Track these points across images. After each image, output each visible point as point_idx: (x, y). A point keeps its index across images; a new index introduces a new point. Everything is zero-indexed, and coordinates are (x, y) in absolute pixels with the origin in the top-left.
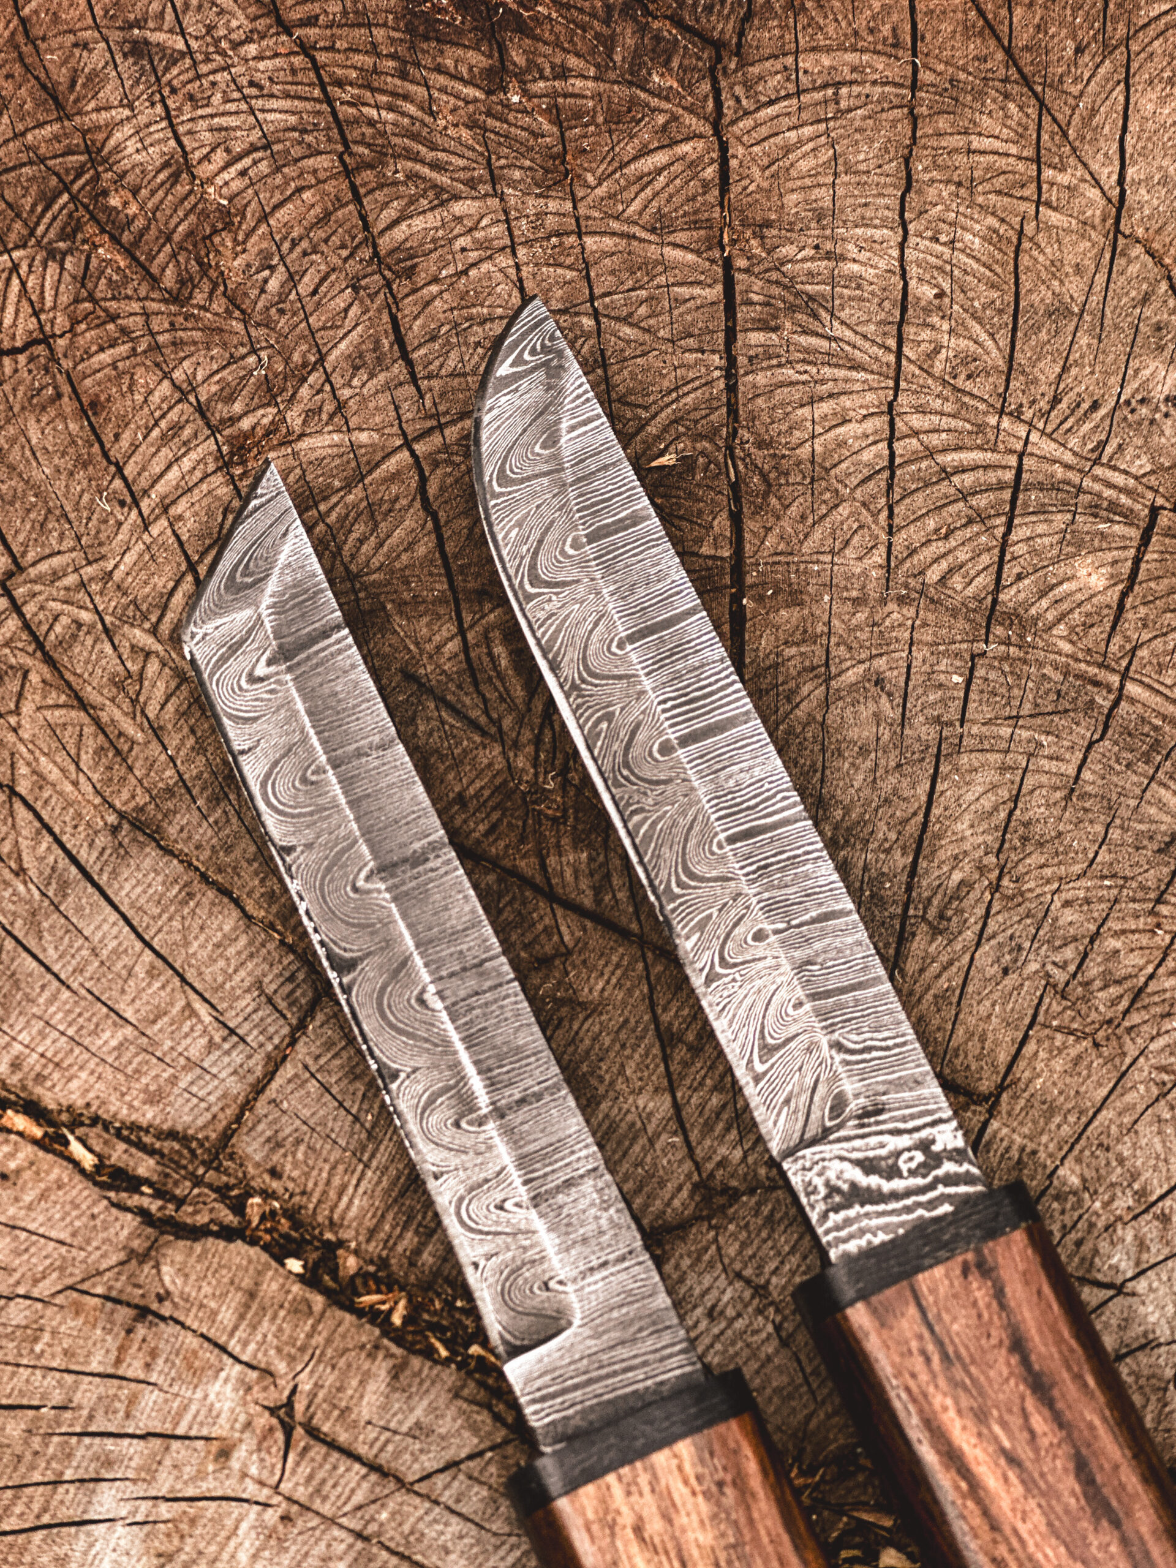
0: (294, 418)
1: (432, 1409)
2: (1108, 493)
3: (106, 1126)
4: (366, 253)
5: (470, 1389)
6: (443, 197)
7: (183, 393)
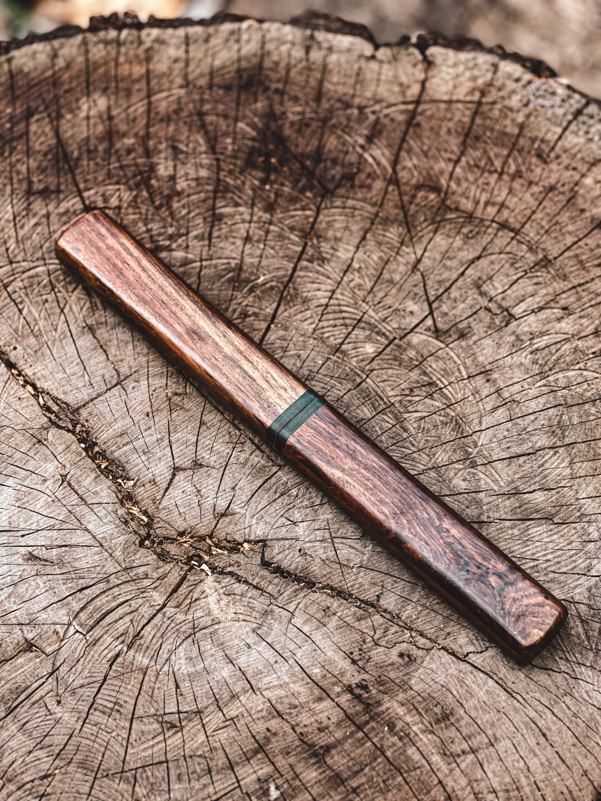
0: (174, 246)
1: (101, 489)
2: (384, 330)
3: (50, 395)
4: (211, 212)
5: (113, 488)
6: (237, 205)
7: (149, 231)
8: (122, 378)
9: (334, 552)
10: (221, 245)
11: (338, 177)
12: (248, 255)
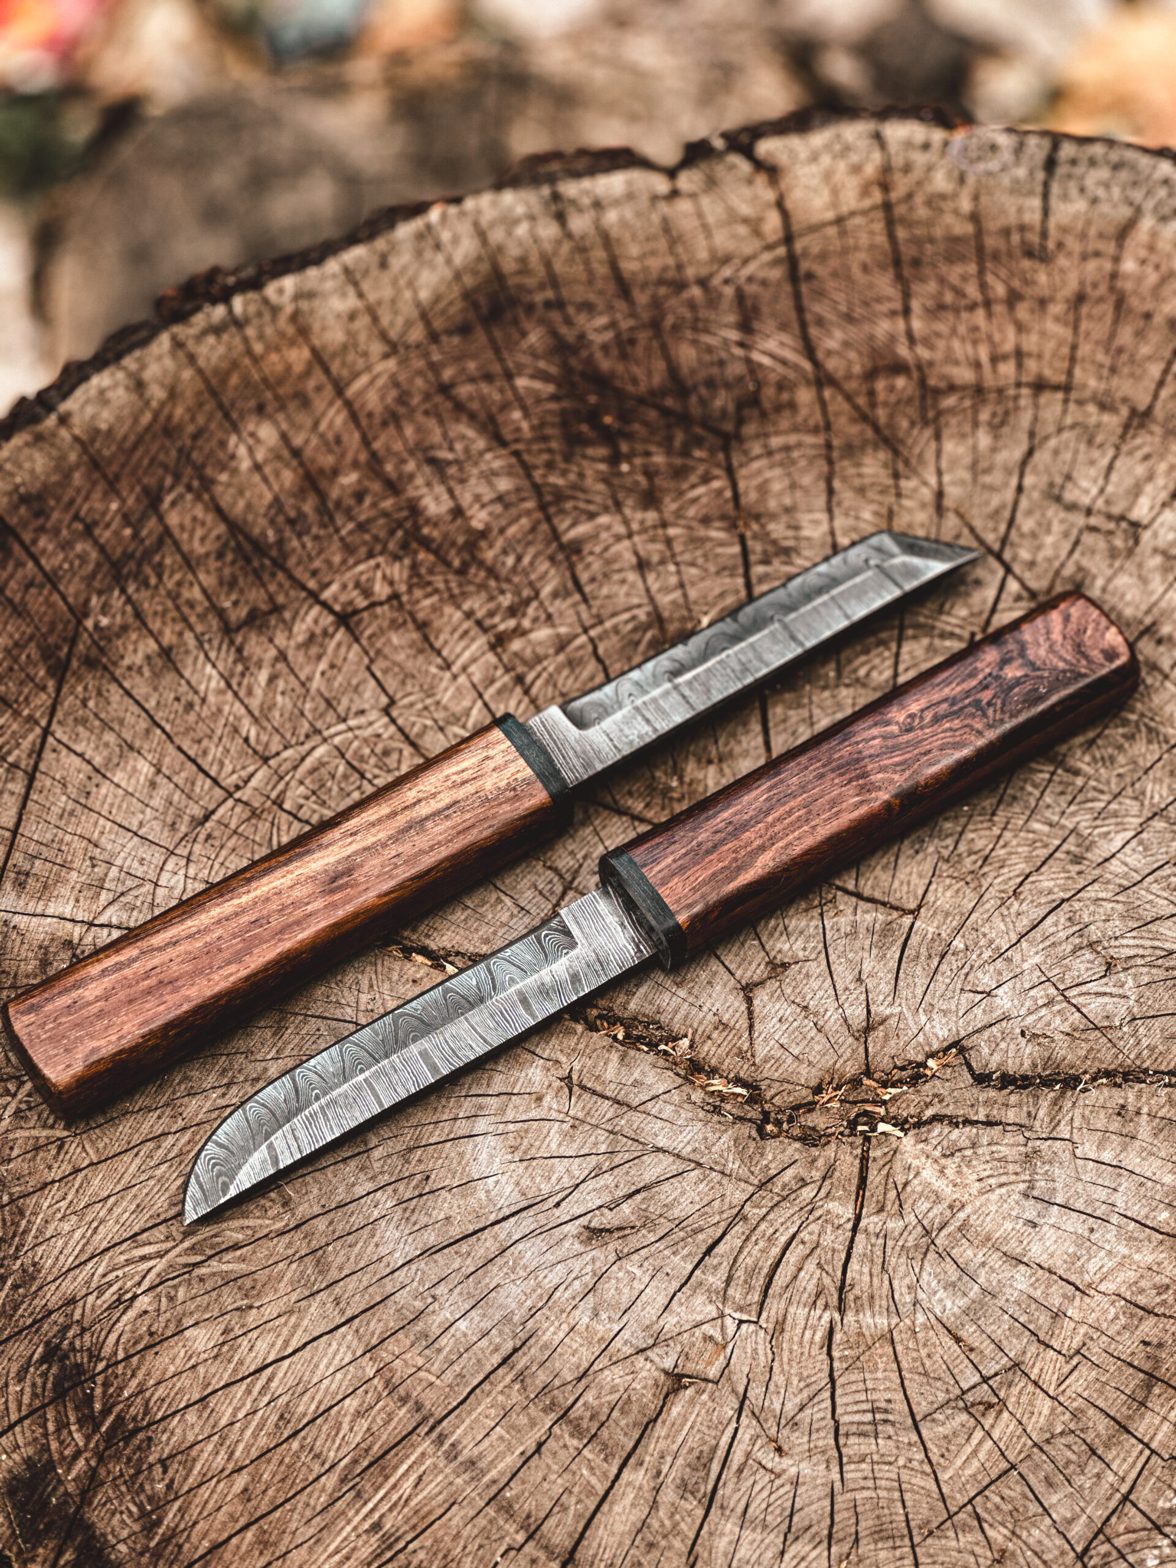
0: (526, 623)
1: (643, 1073)
3: (463, 955)
4: (554, 545)
5: (661, 1062)
6: (592, 516)
7: (468, 615)
8: (568, 877)
9: (1077, 1015)
10: (605, 591)
11: (731, 408)
12: (660, 590)
